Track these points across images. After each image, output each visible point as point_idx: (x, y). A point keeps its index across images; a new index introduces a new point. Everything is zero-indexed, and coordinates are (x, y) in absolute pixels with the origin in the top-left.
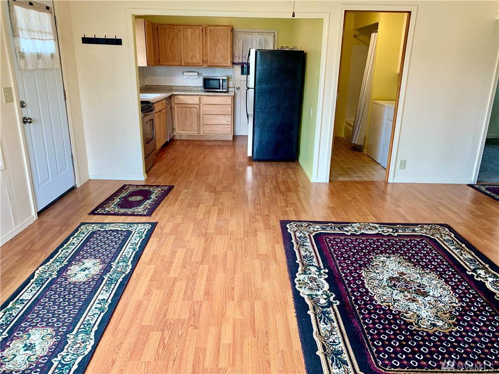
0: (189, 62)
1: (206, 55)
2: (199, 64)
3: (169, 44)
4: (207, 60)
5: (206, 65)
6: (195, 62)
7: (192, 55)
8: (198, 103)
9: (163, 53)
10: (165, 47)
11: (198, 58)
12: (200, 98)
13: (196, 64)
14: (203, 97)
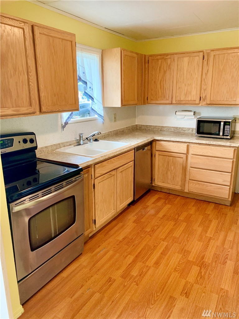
0: (182, 99)
1: (205, 90)
2: (194, 103)
3: (160, 78)
4: (206, 96)
5: (205, 103)
6: (189, 99)
7: (187, 90)
8: (185, 152)
9: (152, 90)
10: (155, 82)
11: (194, 95)
12: (188, 146)
13: (191, 102)
14: (192, 145)
